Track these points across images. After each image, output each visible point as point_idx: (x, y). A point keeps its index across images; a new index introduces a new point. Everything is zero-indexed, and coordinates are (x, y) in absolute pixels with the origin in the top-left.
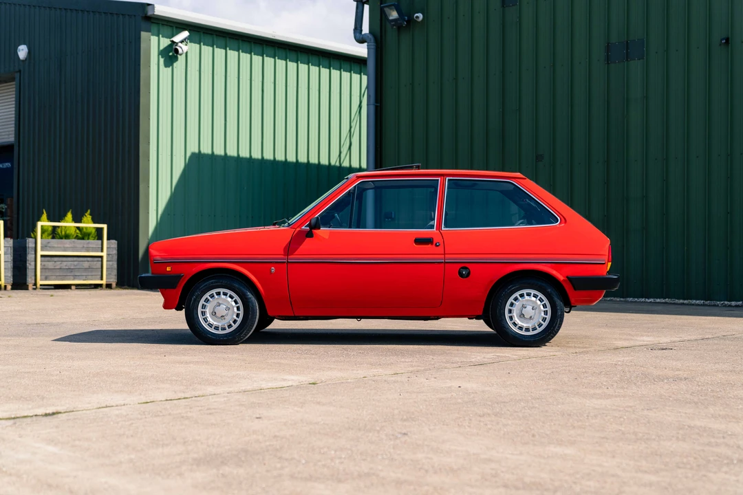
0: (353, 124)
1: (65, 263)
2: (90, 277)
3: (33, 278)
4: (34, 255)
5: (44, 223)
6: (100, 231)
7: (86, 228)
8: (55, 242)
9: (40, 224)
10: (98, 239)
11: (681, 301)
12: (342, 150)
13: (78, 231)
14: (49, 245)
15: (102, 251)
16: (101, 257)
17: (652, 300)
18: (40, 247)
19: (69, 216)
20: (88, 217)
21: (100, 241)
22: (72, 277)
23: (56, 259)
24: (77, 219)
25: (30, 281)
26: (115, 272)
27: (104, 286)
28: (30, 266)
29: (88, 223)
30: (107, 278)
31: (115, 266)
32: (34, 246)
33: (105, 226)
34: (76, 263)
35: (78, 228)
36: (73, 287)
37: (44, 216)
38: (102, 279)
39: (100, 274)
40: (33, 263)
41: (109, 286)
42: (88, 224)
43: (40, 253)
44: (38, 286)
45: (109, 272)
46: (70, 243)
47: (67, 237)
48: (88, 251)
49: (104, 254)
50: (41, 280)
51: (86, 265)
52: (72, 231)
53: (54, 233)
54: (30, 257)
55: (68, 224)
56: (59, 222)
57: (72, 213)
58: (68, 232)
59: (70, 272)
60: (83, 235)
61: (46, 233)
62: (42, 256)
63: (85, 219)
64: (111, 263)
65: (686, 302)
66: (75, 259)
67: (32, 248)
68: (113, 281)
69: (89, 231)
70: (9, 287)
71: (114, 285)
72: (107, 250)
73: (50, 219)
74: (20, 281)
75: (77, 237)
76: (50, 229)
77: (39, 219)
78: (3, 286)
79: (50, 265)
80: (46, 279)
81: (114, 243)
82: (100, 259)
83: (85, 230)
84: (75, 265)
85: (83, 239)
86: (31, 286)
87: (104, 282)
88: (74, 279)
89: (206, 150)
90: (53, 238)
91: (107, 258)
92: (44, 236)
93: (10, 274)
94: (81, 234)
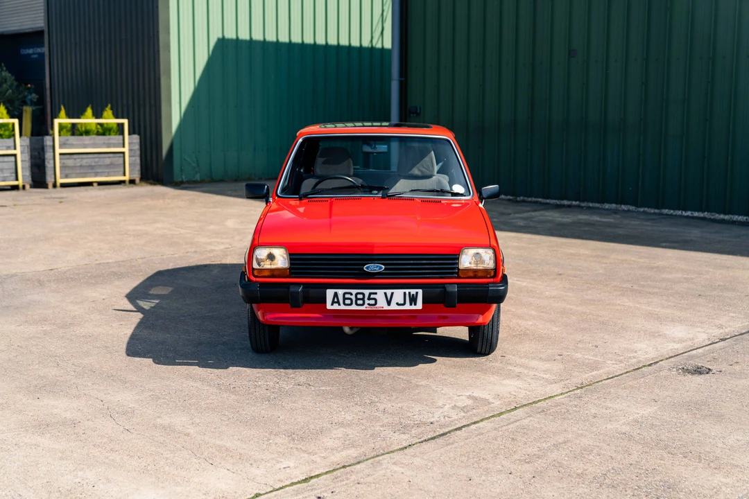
0: (386, 8)
1: (85, 161)
2: (112, 173)
3: (53, 176)
4: (52, 154)
5: (62, 120)
6: (121, 126)
7: (107, 124)
8: (73, 139)
9: (57, 122)
10: (120, 134)
11: (722, 216)
12: (374, 35)
13: (99, 127)
14: (69, 142)
15: (124, 146)
16: (123, 153)
17: (689, 213)
18: (59, 145)
19: (89, 111)
20: (108, 112)
21: (121, 137)
22: (93, 174)
23: (75, 156)
24: (98, 115)
25: (50, 180)
26: (138, 167)
27: (127, 182)
28: (49, 164)
29: (109, 118)
30: (130, 174)
31: (138, 161)
32: (51, 144)
33: (125, 121)
34: (97, 160)
35: (99, 124)
36: (95, 184)
37: (63, 113)
38: (124, 175)
39: (122, 169)
40: (52, 162)
41: (132, 182)
42: (109, 120)
43: (58, 151)
44: (58, 184)
45: (131, 168)
46: (90, 139)
47: (87, 133)
48: (109, 147)
49: (126, 150)
50: (61, 178)
51: (108, 161)
52: (94, 128)
53: (74, 130)
54: (49, 155)
55: (88, 120)
56: (79, 118)
57: (92, 109)
58: (88, 128)
59: (92, 169)
60: (104, 131)
61: (65, 130)
62: (61, 154)
63: (105, 114)
64: (134, 158)
65: (727, 217)
66: (96, 156)
67: (50, 146)
68: (137, 176)
69: (110, 126)
70: (28, 187)
71: (138, 180)
72: (129, 145)
73: (69, 116)
74: (39, 180)
75: (98, 134)
76: (69, 126)
77: (57, 117)
78: (21, 186)
79: (70, 162)
80: (66, 177)
81: (136, 138)
82: (122, 155)
83: (105, 125)
84: (95, 162)
85: (104, 134)
86: (50, 185)
87: (127, 178)
88: (96, 176)
89: (230, 35)
90: (73, 134)
91: (129, 153)
92: (62, 133)
93: (28, 173)
94: (102, 129)
